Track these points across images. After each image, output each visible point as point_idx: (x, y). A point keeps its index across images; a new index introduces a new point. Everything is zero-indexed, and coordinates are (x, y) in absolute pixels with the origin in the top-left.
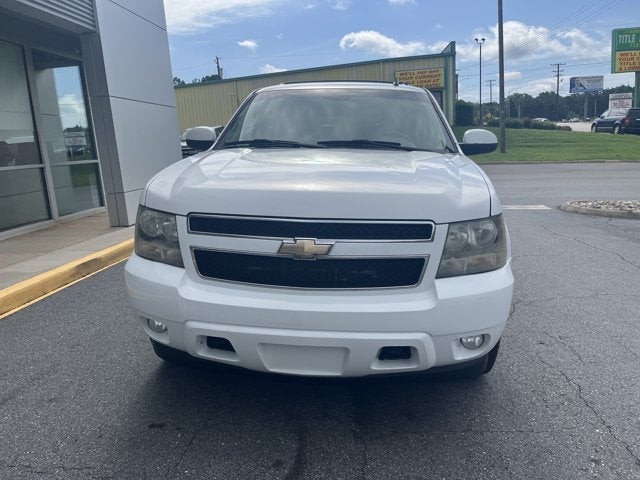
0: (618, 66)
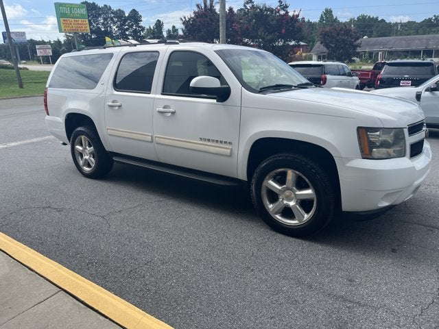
0: (63, 28)
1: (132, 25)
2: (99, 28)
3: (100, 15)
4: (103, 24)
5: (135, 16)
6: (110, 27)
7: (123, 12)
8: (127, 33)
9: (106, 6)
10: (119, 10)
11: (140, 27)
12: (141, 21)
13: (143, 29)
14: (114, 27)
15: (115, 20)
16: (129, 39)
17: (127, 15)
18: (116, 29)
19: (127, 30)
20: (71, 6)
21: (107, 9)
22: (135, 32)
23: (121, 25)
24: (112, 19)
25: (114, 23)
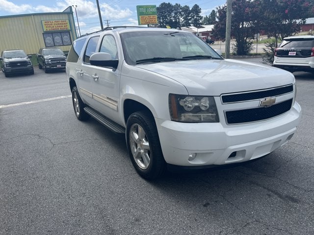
0: (141, 22)
1: (194, 16)
2: (171, 20)
3: (172, 11)
4: (174, 17)
5: (197, 10)
6: (179, 19)
7: (188, 7)
8: (190, 22)
9: (177, 4)
10: (186, 6)
11: (199, 17)
12: (200, 12)
13: (201, 18)
14: (181, 19)
15: (183, 13)
16: (191, 26)
17: (190, 9)
18: (183, 20)
19: (190, 19)
20: (147, 7)
21: (178, 6)
22: (196, 20)
23: (186, 16)
24: (180, 13)
25: (182, 16)
